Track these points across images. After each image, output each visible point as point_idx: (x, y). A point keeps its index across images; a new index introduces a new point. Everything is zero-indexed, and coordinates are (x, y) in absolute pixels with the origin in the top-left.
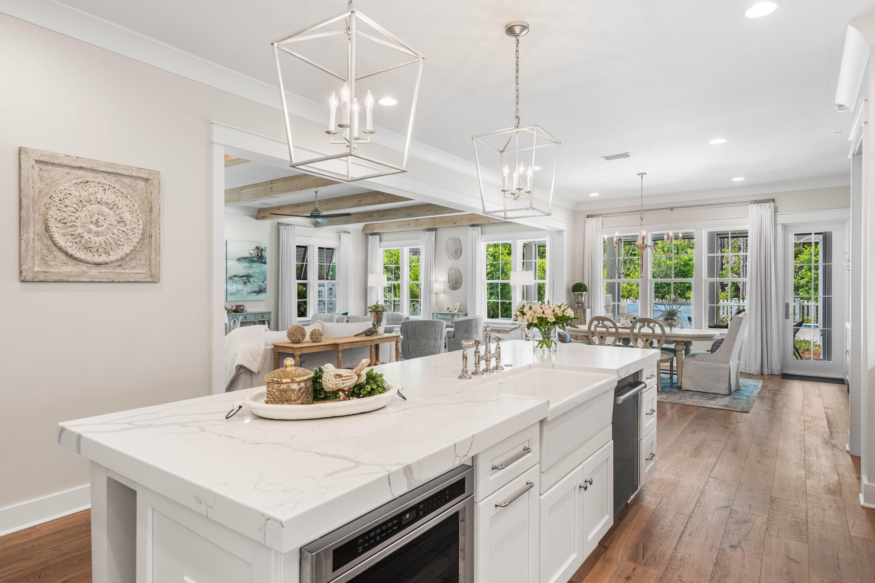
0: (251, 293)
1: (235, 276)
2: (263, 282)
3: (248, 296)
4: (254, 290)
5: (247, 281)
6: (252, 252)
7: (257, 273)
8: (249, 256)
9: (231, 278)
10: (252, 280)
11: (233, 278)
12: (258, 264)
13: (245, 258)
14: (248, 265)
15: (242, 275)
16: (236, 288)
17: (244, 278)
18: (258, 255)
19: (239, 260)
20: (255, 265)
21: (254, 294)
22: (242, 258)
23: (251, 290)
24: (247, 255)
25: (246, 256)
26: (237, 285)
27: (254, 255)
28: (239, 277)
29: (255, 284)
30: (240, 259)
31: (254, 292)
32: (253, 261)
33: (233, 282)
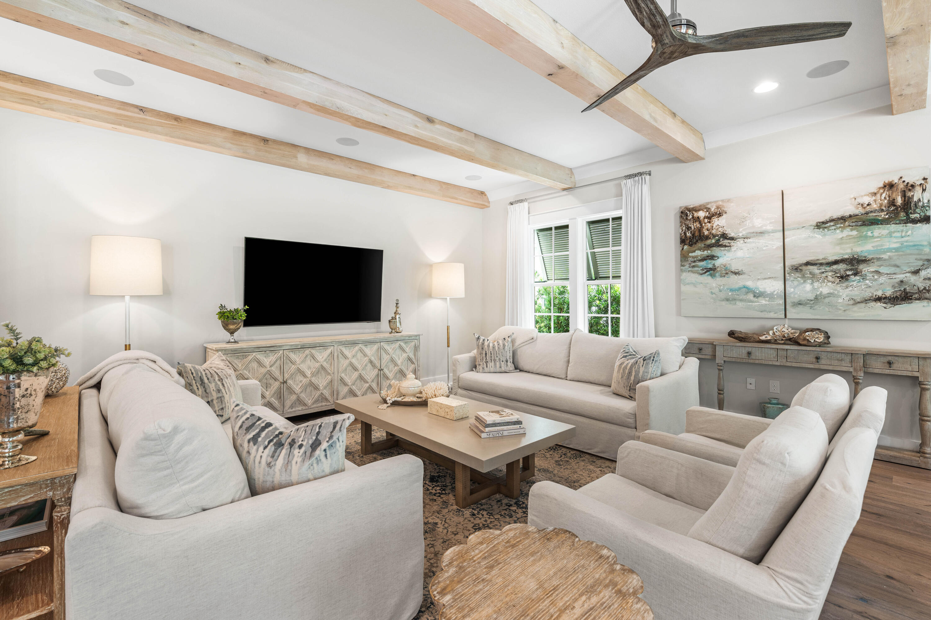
0: (866, 301)
1: (808, 264)
2: (916, 272)
3: (856, 308)
4: (880, 293)
5: (849, 273)
6: (866, 200)
7: (890, 250)
8: (860, 211)
9: (797, 269)
11: (804, 268)
12: (892, 227)
13: (843, 219)
14: (854, 233)
15: (832, 258)
16: (814, 289)
17: (841, 267)
18: (892, 203)
19: (821, 225)
20: (878, 231)
21: (879, 304)
22: (832, 220)
23: (867, 294)
24: (850, 209)
25: (847, 214)
26: (816, 284)
27: (875, 206)
28: (821, 264)
29: (882, 279)
30: (823, 223)
31: (879, 299)
32: (874, 222)
33: (803, 277)
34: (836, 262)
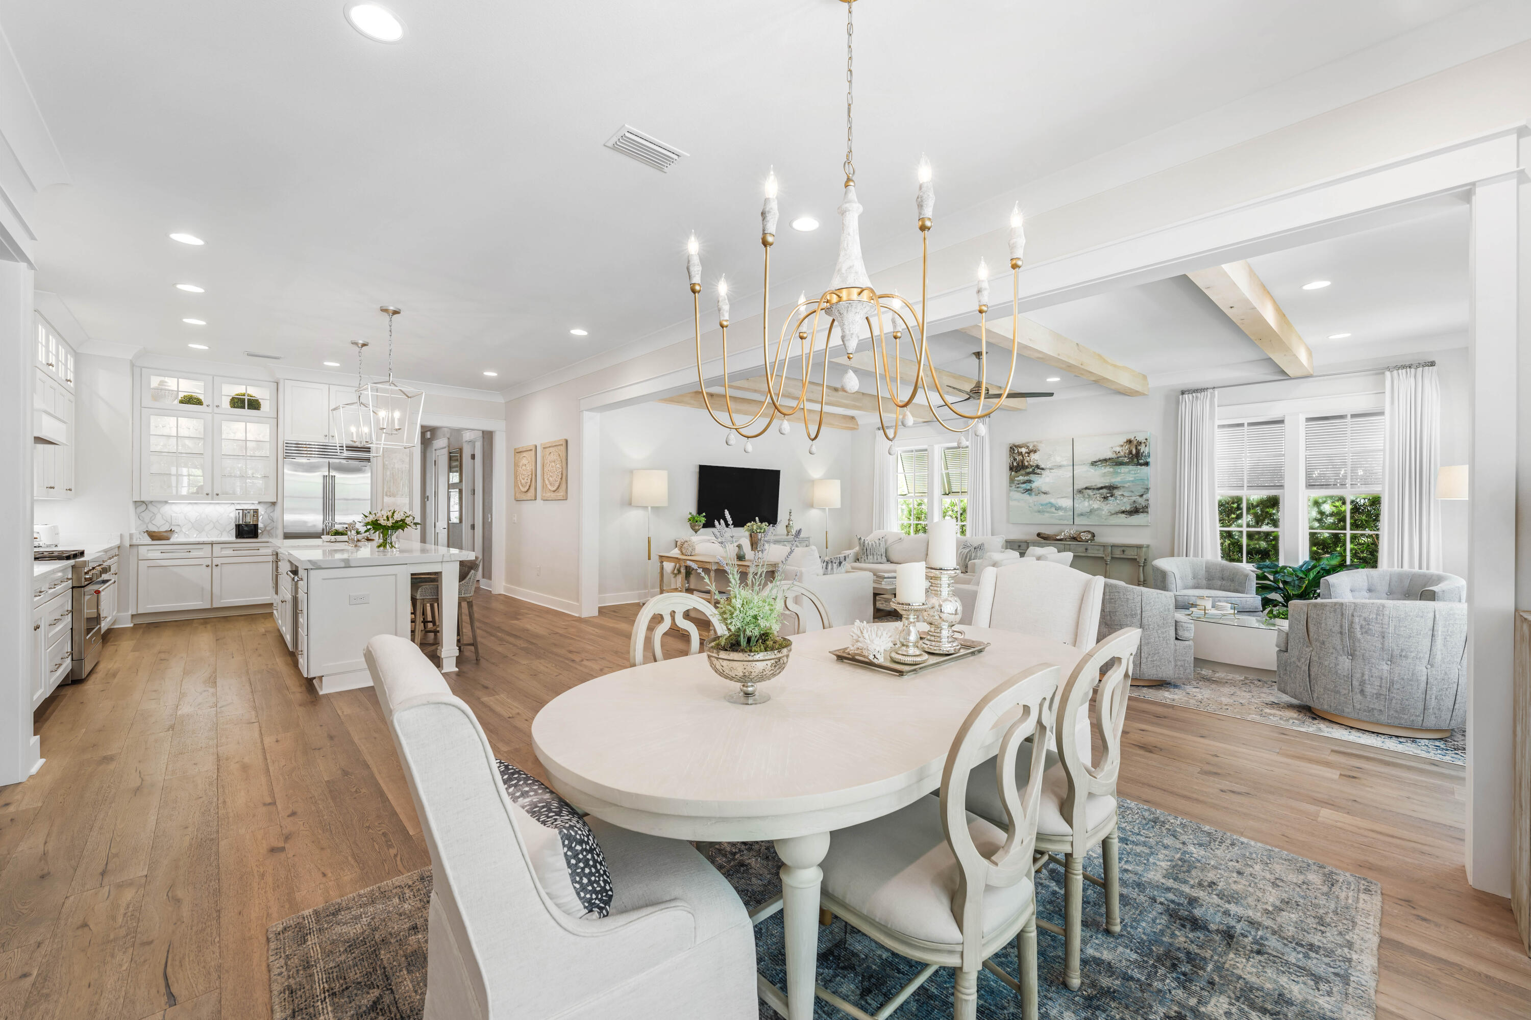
0: (1117, 513)
1: (1086, 488)
2: (1141, 496)
3: (1112, 518)
4: (1123, 509)
5: (1108, 495)
6: (1118, 449)
7: (1129, 481)
8: (1114, 456)
9: (1080, 491)
10: (1117, 493)
11: (1084, 491)
12: (1131, 467)
13: (1105, 460)
14: (1111, 470)
15: (1099, 486)
16: (1090, 505)
17: (1104, 491)
18: (1130, 452)
19: (1094, 463)
20: (1124, 469)
21: (1123, 515)
22: (1100, 461)
23: (1117, 509)
24: (1109, 455)
25: (1108, 457)
26: (1091, 502)
27: (1122, 454)
28: (1094, 489)
29: (1125, 500)
30: (1095, 462)
31: (1123, 512)
32: (1121, 464)
33: (1084, 497)
34: (1102, 488)
